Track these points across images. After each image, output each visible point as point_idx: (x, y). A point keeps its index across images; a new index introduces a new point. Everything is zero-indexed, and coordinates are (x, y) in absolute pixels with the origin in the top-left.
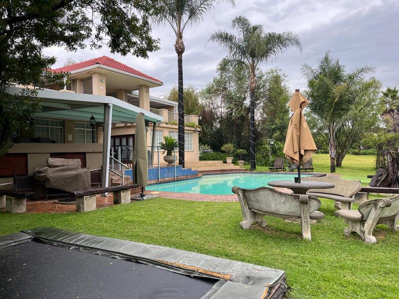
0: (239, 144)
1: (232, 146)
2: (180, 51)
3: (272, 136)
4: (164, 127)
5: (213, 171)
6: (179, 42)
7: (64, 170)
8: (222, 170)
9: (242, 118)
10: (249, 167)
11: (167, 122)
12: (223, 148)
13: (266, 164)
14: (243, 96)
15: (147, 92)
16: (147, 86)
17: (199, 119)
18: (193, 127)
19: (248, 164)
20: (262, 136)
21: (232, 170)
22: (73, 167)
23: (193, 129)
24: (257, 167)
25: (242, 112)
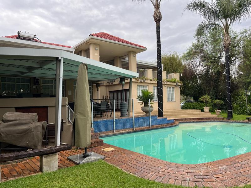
0: (216, 95)
1: (209, 97)
2: (158, 19)
3: (248, 88)
4: (149, 83)
5: (191, 119)
6: (157, 12)
7: (15, 125)
8: (199, 119)
9: (219, 73)
10: (226, 115)
11: (152, 79)
12: (200, 99)
13: (243, 113)
14: (219, 55)
15: (135, 56)
16: (134, 52)
17: (180, 76)
18: (175, 82)
19: (226, 112)
20: (238, 88)
21: (209, 118)
22: (24, 122)
23: (175, 84)
24: (234, 115)
25: (219, 68)
